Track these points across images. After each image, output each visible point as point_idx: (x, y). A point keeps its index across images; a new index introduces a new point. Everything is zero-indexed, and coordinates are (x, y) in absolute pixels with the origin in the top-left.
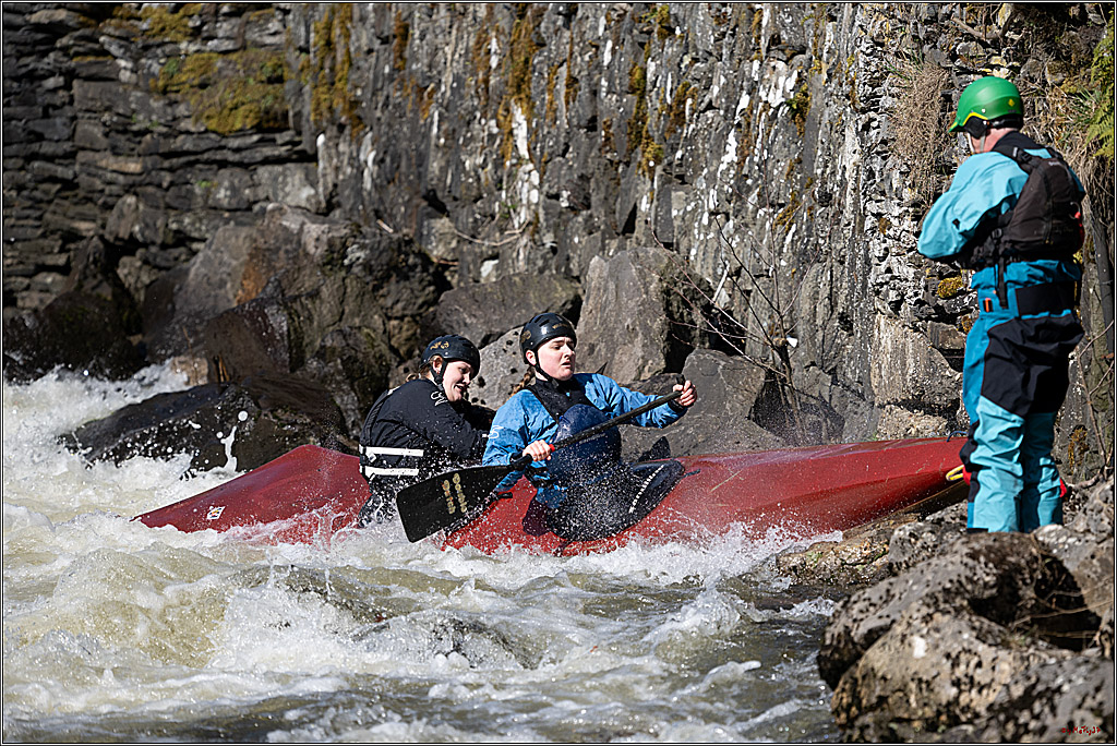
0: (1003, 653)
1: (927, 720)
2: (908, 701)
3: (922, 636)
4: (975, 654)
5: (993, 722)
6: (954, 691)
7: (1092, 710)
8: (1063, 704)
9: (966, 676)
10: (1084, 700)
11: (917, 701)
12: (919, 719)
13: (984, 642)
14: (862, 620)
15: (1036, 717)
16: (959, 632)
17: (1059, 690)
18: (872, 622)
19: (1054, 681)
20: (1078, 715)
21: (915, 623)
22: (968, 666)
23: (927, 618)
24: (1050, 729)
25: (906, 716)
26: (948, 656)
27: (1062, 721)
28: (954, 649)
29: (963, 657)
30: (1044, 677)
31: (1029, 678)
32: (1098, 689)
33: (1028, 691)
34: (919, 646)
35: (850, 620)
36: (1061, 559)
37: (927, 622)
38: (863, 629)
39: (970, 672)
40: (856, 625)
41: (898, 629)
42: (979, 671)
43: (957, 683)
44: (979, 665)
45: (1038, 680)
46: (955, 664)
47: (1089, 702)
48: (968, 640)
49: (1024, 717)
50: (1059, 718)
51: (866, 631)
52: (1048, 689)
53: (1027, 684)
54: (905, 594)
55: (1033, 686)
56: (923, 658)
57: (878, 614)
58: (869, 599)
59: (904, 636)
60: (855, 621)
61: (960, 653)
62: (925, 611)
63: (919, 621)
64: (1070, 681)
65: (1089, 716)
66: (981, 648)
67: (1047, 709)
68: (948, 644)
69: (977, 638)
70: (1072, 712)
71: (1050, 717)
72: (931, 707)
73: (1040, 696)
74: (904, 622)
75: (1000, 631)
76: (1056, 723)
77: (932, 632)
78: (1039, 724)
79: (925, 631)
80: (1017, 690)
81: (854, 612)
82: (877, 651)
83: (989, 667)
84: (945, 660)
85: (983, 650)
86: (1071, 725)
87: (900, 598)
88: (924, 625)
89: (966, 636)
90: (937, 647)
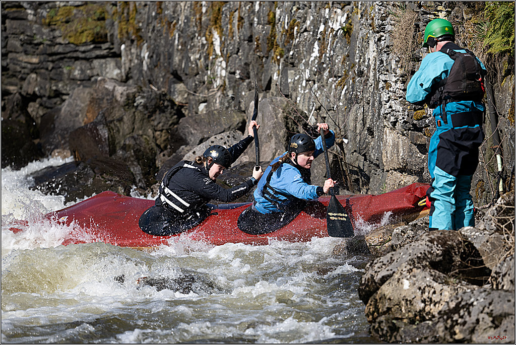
0: (445, 287)
1: (410, 318)
2: (401, 310)
3: (407, 279)
4: (433, 287)
5: (441, 320)
6: (423, 305)
7: (488, 313)
8: (474, 311)
9: (428, 298)
10: (484, 309)
11: (405, 310)
12: (406, 318)
13: (437, 282)
14: (379, 272)
15: (462, 317)
16: (425, 277)
17: (472, 304)
18: (384, 273)
19: (469, 300)
20: (481, 316)
21: (404, 273)
22: (429, 293)
23: (410, 271)
24: (468, 323)
25: (400, 317)
26: (420, 288)
27: (474, 319)
28: (422, 285)
29: (427, 289)
30: (465, 298)
31: (458, 299)
32: (490, 304)
33: (458, 305)
34: (406, 284)
35: (374, 272)
36: (472, 242)
37: (410, 273)
38: (380, 276)
39: (430, 296)
40: (376, 274)
41: (396, 276)
42: (434, 295)
43: (424, 301)
44: (434, 293)
45: (462, 299)
46: (423, 292)
47: (486, 310)
48: (429, 281)
49: (456, 317)
50: (472, 317)
52: (467, 304)
53: (457, 301)
54: (399, 259)
55: (460, 303)
56: (408, 289)
57: (387, 269)
58: (383, 262)
59: (399, 279)
60: (376, 272)
61: (425, 287)
62: (409, 267)
63: (406, 272)
64: (477, 300)
65: (486, 317)
66: (435, 284)
67: (466, 313)
68: (420, 283)
69: (433, 280)
70: (478, 315)
71: (468, 317)
72: (412, 313)
73: (463, 307)
74: (399, 273)
75: (444, 277)
76: (471, 320)
77: (412, 277)
78: (463, 320)
79: (409, 277)
80: (452, 304)
81: (375, 268)
82: (386, 286)
83: (439, 294)
84: (418, 291)
85: (436, 286)
86: (478, 321)
87: (397, 261)
88: (408, 274)
89: (428, 279)
90: (415, 284)
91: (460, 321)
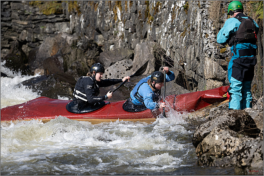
0: (237, 139)
1: (219, 155)
2: (214, 151)
3: (217, 135)
4: (230, 139)
5: (235, 155)
6: (225, 148)
7: (258, 152)
8: (252, 151)
9: (228, 144)
10: (257, 150)
11: (216, 151)
12: (217, 155)
13: (232, 136)
14: (203, 131)
15: (245, 154)
16: (226, 134)
17: (250, 148)
18: (205, 132)
19: (249, 145)
20: (255, 154)
21: (216, 132)
22: (228, 142)
23: (219, 131)
24: (248, 157)
25: (214, 154)
26: (224, 140)
28: (225, 138)
29: (227, 140)
30: (247, 144)
31: (243, 145)
32: (260, 147)
33: (243, 148)
34: (217, 137)
35: (200, 131)
36: (251, 116)
38: (203, 133)
39: (229, 143)
40: (201, 132)
41: (212, 133)
42: (231, 143)
43: (226, 146)
44: (231, 142)
45: (246, 145)
46: (226, 141)
47: (258, 150)
49: (242, 154)
50: (251, 154)
51: (204, 134)
52: (248, 147)
53: (243, 146)
54: (213, 125)
56: (218, 140)
57: (207, 129)
58: (205, 126)
59: (213, 135)
60: (201, 131)
62: (218, 129)
63: (217, 131)
64: (253, 145)
65: (258, 154)
66: (232, 137)
67: (248, 152)
70: (254, 153)
71: (248, 154)
72: (220, 152)
73: (246, 149)
74: (213, 132)
75: (236, 133)
76: (250, 156)
77: (220, 134)
78: (246, 156)
79: (218, 134)
80: (241, 147)
81: (201, 129)
82: (207, 138)
83: (234, 142)
84: (223, 141)
85: (232, 138)
86: (254, 156)
87: (212, 126)
88: (218, 132)
89: (228, 135)
90: (221, 137)
91: (244, 156)
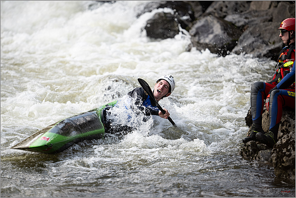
78: (289, 153)
83: (293, 127)
91: (287, 153)
